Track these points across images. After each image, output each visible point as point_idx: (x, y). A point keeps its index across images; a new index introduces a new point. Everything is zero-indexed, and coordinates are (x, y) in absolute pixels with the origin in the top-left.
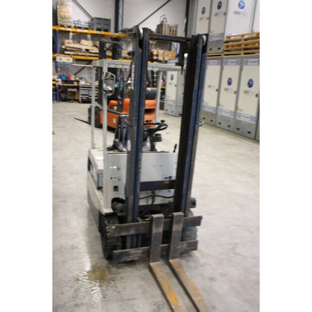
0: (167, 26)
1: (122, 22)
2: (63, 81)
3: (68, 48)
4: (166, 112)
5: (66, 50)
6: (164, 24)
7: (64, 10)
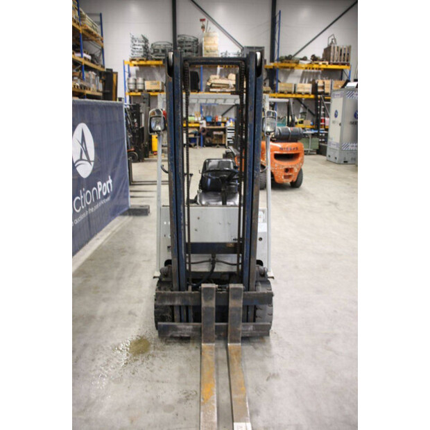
0: (336, 49)
1: (278, 50)
2: (207, 123)
3: (213, 85)
4: (328, 158)
5: (211, 87)
6: (332, 46)
7: (210, 42)
